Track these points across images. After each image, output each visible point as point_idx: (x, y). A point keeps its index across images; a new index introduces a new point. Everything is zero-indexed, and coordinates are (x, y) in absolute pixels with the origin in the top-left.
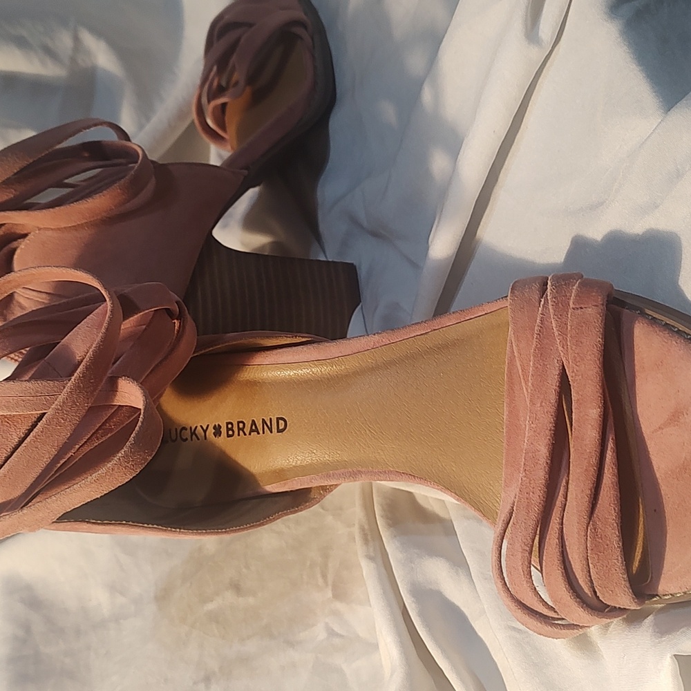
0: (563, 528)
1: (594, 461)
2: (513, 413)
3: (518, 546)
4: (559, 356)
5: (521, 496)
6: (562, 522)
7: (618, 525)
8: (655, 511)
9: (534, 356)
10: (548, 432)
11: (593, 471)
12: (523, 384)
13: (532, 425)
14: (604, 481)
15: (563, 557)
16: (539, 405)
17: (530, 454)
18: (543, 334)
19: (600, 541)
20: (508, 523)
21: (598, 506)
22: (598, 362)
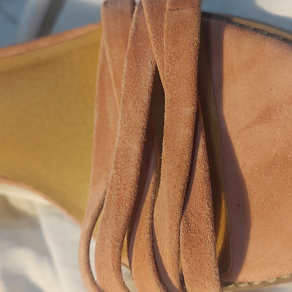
0: (153, 223)
1: (187, 157)
2: (103, 117)
3: (108, 241)
4: (153, 58)
5: (112, 193)
6: (153, 217)
7: (212, 220)
8: (238, 205)
9: (128, 58)
10: (140, 131)
11: (185, 167)
12: (114, 89)
13: (124, 125)
14: (195, 177)
15: (154, 252)
16: (131, 106)
17: (122, 153)
18: (137, 38)
19: (194, 235)
20: (97, 219)
21: (190, 201)
22: (194, 61)
